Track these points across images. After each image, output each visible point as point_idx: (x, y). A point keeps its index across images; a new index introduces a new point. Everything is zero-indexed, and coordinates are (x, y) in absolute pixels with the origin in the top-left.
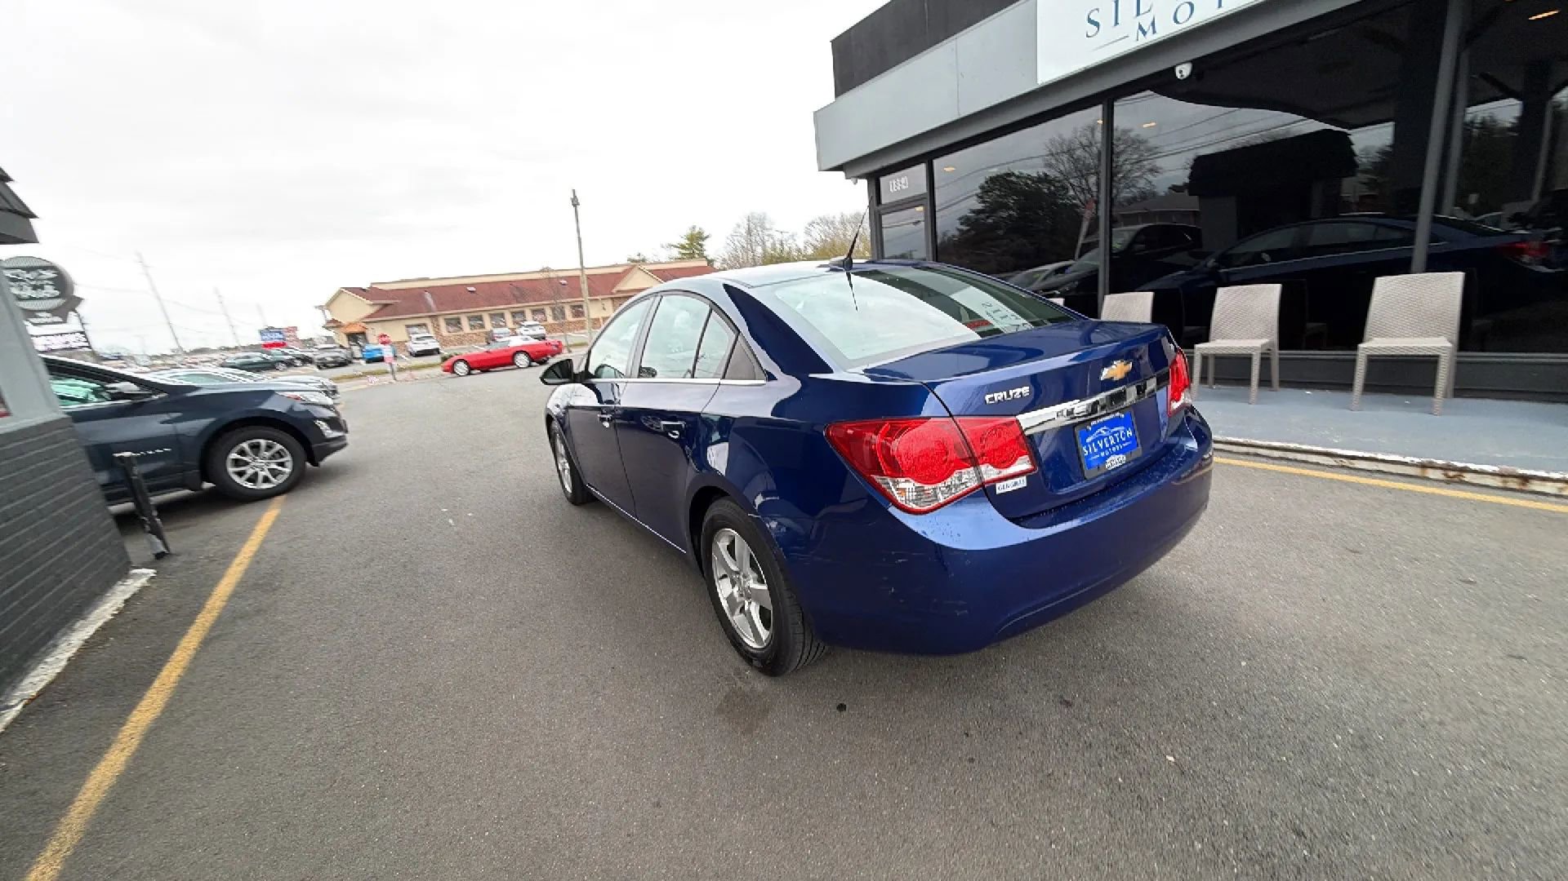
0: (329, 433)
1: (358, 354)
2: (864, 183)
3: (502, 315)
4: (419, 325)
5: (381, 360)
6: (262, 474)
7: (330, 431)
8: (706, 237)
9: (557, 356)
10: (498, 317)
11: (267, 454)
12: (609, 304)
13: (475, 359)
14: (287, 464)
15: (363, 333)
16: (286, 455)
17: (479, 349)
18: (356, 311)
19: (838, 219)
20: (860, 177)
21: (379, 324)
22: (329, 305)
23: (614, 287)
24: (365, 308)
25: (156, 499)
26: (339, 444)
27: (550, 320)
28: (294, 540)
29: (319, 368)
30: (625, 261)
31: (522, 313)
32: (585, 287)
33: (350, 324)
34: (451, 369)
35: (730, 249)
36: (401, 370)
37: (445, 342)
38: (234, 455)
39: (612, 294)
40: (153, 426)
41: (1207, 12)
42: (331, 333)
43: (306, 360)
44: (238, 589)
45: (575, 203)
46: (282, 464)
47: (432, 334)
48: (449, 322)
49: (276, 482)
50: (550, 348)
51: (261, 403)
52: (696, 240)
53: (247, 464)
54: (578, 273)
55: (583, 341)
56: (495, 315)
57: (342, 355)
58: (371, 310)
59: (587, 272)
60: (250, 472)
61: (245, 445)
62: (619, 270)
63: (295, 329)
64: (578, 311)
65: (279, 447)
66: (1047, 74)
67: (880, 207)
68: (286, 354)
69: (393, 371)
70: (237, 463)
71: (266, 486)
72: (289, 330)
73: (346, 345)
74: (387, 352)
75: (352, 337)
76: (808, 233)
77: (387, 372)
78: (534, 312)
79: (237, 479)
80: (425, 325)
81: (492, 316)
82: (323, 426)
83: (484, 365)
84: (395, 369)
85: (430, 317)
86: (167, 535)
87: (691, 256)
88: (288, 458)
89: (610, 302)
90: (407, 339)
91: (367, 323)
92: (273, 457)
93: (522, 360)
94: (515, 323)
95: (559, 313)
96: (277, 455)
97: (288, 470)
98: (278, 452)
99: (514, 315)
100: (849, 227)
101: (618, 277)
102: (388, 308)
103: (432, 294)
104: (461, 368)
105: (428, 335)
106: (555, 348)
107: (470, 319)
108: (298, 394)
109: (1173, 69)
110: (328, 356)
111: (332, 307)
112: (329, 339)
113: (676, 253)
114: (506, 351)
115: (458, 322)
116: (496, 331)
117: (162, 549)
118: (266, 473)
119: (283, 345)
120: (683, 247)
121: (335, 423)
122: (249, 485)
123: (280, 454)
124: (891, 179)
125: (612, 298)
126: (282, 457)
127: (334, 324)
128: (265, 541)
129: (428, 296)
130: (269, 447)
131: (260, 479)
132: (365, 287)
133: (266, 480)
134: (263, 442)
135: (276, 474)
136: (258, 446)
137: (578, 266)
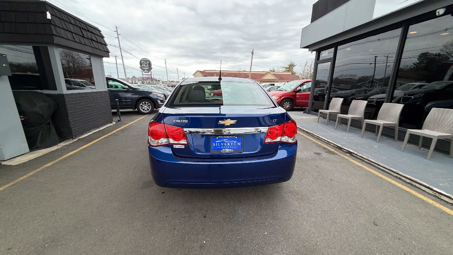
0: (160, 103)
6: (145, 109)
8: (295, 66)
23: (261, 78)
25: (121, 110)
38: (141, 104)
40: (129, 95)
46: (149, 108)
49: (148, 111)
52: (291, 66)
53: (143, 106)
60: (143, 108)
61: (143, 102)
62: (264, 73)
65: (149, 104)
67: (318, 61)
70: (142, 106)
71: (146, 112)
79: (141, 109)
82: (159, 101)
86: (121, 118)
87: (289, 71)
88: (151, 107)
97: (150, 109)
101: (263, 75)
108: (156, 94)
111: (195, 75)
113: (284, 69)
117: (119, 119)
118: (146, 109)
120: (287, 68)
122: (143, 111)
123: (149, 106)
124: (323, 52)
125: (260, 81)
130: (148, 104)
133: (146, 110)
134: (147, 103)
135: (148, 110)
136: (146, 103)
137: (249, 71)
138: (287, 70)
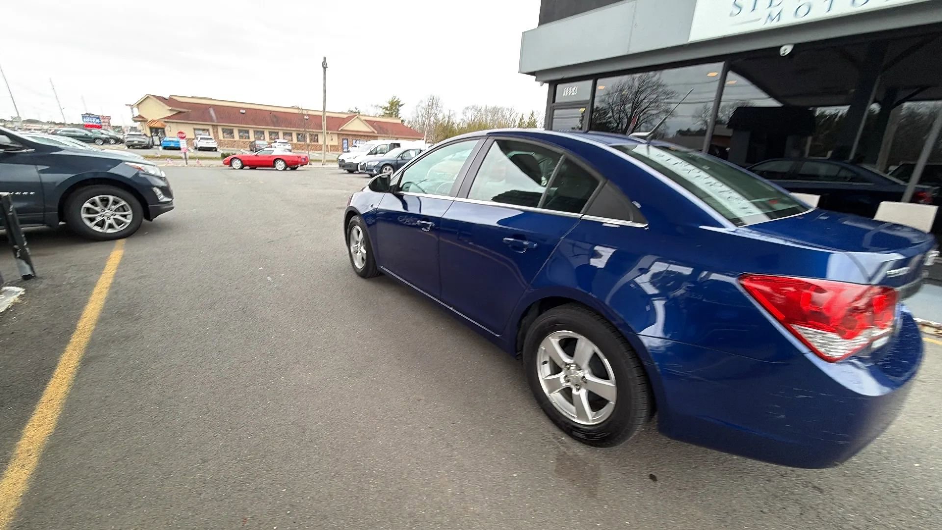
0: (162, 198)
1: (157, 143)
2: (546, 86)
3: (263, 133)
4: (204, 130)
5: (179, 149)
6: (108, 222)
7: (162, 196)
8: (402, 105)
9: (305, 166)
10: (260, 133)
11: (114, 207)
12: (335, 138)
13: (247, 159)
14: (128, 217)
15: (163, 129)
16: (128, 210)
17: (247, 153)
18: (158, 113)
19: (483, 108)
20: (546, 82)
21: (175, 124)
22: (139, 105)
23: (340, 126)
24: (165, 111)
25: (25, 229)
26: (168, 206)
27: (295, 141)
28: (141, 278)
29: (129, 147)
30: (346, 111)
31: (277, 133)
32: (324, 123)
33: (153, 121)
34: (230, 163)
35: (415, 115)
36: (191, 158)
37: (220, 144)
38: (87, 205)
39: (338, 130)
40: (29, 173)
41: (819, 13)
42: (137, 125)
43: (118, 141)
44: (104, 315)
45: (325, 67)
46: (125, 216)
47: (212, 136)
48: (224, 131)
49: (118, 228)
50: (300, 160)
51: (110, 169)
52: (394, 107)
53: (97, 212)
54: (321, 114)
55: (320, 159)
56: (258, 132)
57: (146, 141)
58: (169, 114)
59: (327, 114)
60: (99, 219)
61: (97, 198)
62: (345, 116)
63: (109, 118)
64: (315, 138)
65: (123, 203)
66: (697, 35)
67: (554, 104)
68: (102, 134)
69: (186, 158)
70: (88, 210)
71: (110, 231)
72: (103, 117)
73: (149, 134)
74: (183, 144)
75: (155, 130)
76: (464, 113)
77: (181, 158)
78: (285, 134)
79: (88, 223)
80: (208, 130)
81: (256, 132)
82: (158, 192)
83: (253, 164)
84: (188, 157)
85: (213, 125)
86: (34, 260)
87: (390, 115)
88: (130, 212)
89: (336, 136)
90: (193, 137)
91: (165, 122)
92: (117, 210)
93: (280, 165)
94: (271, 139)
95: (301, 137)
96: (121, 209)
97: (129, 221)
98: (122, 207)
99: (270, 133)
100: (489, 115)
101: (344, 121)
102: (183, 114)
103: (214, 110)
104: (237, 164)
105: (210, 137)
106: (303, 161)
107: (240, 131)
108: (140, 166)
109: (781, 47)
110: (136, 140)
111: (140, 106)
112: (133, 129)
113: (381, 111)
114: (270, 157)
115: (231, 132)
116: (258, 142)
117: (29, 272)
118: (111, 221)
119: (100, 127)
120: (386, 108)
121: (166, 191)
122: (98, 229)
123: (123, 208)
124: (567, 87)
125: (338, 134)
126: (125, 211)
127: (141, 119)
128: (116, 276)
129: (212, 112)
130: (115, 203)
131: (107, 225)
132: (167, 97)
133: (111, 226)
134: (111, 198)
135: (119, 223)
136: (107, 200)
137: (322, 109)
138: (386, 114)
